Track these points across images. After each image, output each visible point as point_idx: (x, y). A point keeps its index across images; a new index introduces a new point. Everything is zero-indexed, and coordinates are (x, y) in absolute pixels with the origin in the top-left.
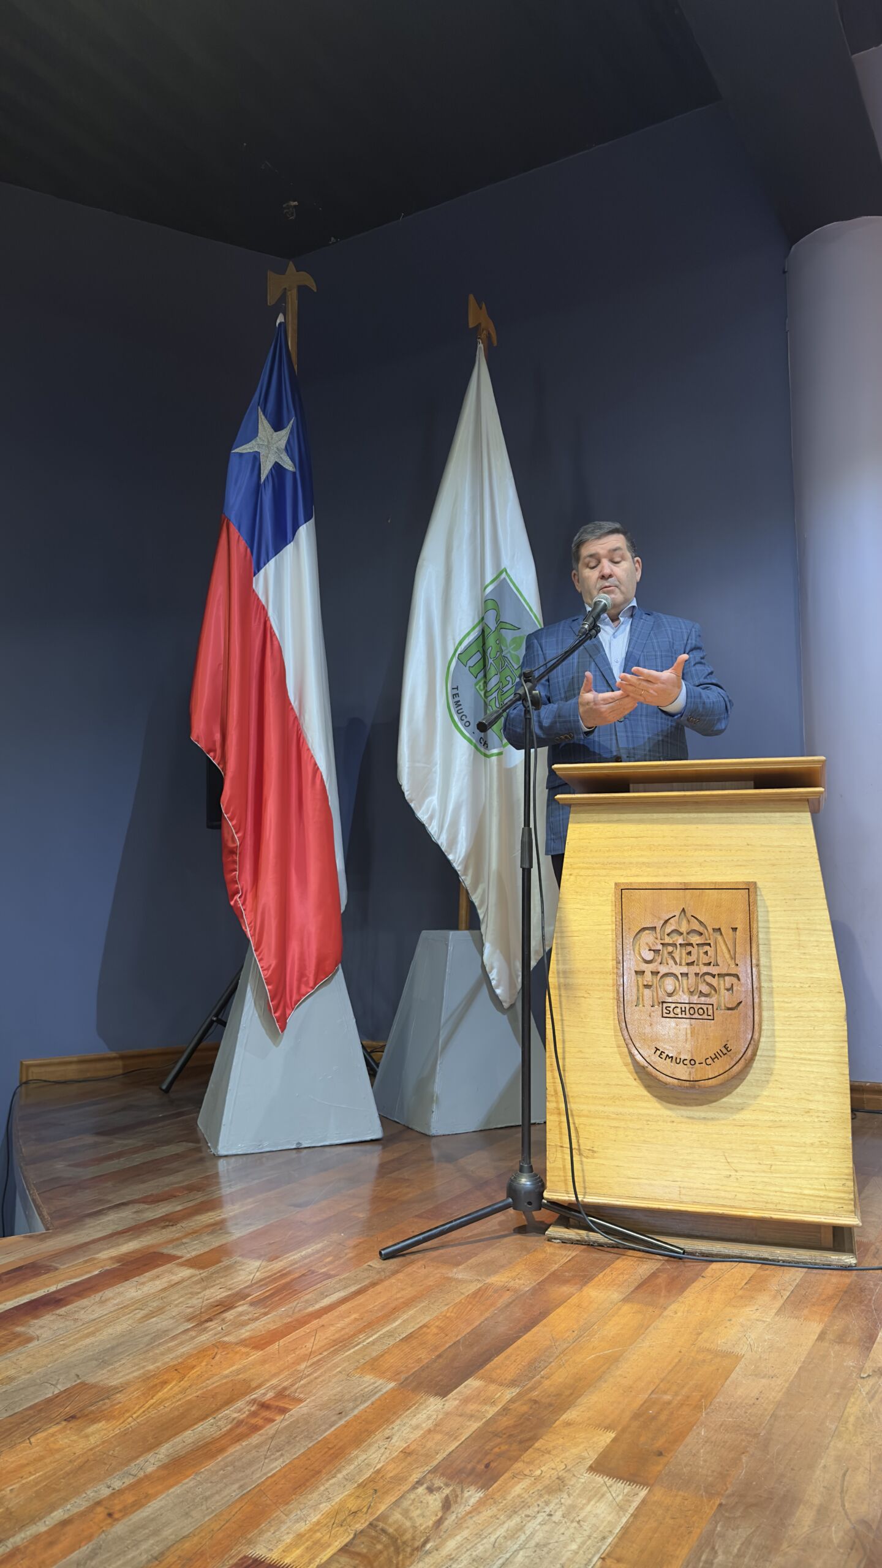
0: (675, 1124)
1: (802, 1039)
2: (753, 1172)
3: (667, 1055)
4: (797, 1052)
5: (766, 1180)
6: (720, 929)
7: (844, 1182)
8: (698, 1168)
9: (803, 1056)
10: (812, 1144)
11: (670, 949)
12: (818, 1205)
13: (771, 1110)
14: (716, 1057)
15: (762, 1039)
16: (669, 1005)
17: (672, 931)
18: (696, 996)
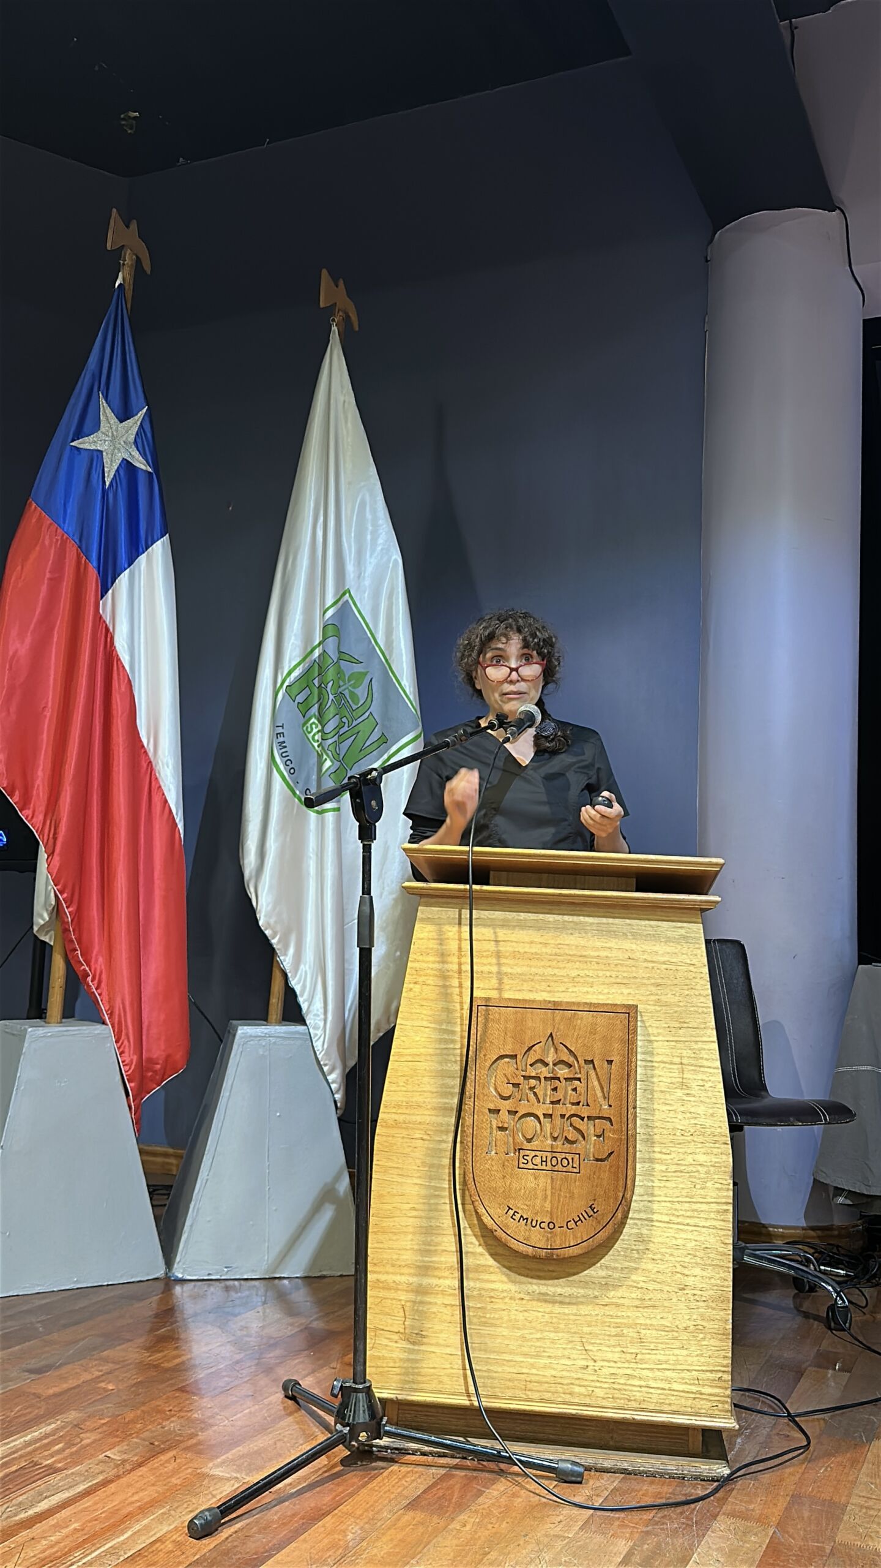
0: (524, 1302)
1: (680, 1200)
2: (615, 1362)
3: (522, 1216)
4: (674, 1215)
5: (629, 1372)
6: (592, 1061)
7: (720, 1375)
8: (549, 1357)
9: (680, 1220)
10: (686, 1328)
11: (533, 1082)
12: (689, 1403)
13: (639, 1286)
14: (580, 1219)
15: (634, 1198)
16: (528, 1153)
17: (536, 1062)
18: (559, 1143)
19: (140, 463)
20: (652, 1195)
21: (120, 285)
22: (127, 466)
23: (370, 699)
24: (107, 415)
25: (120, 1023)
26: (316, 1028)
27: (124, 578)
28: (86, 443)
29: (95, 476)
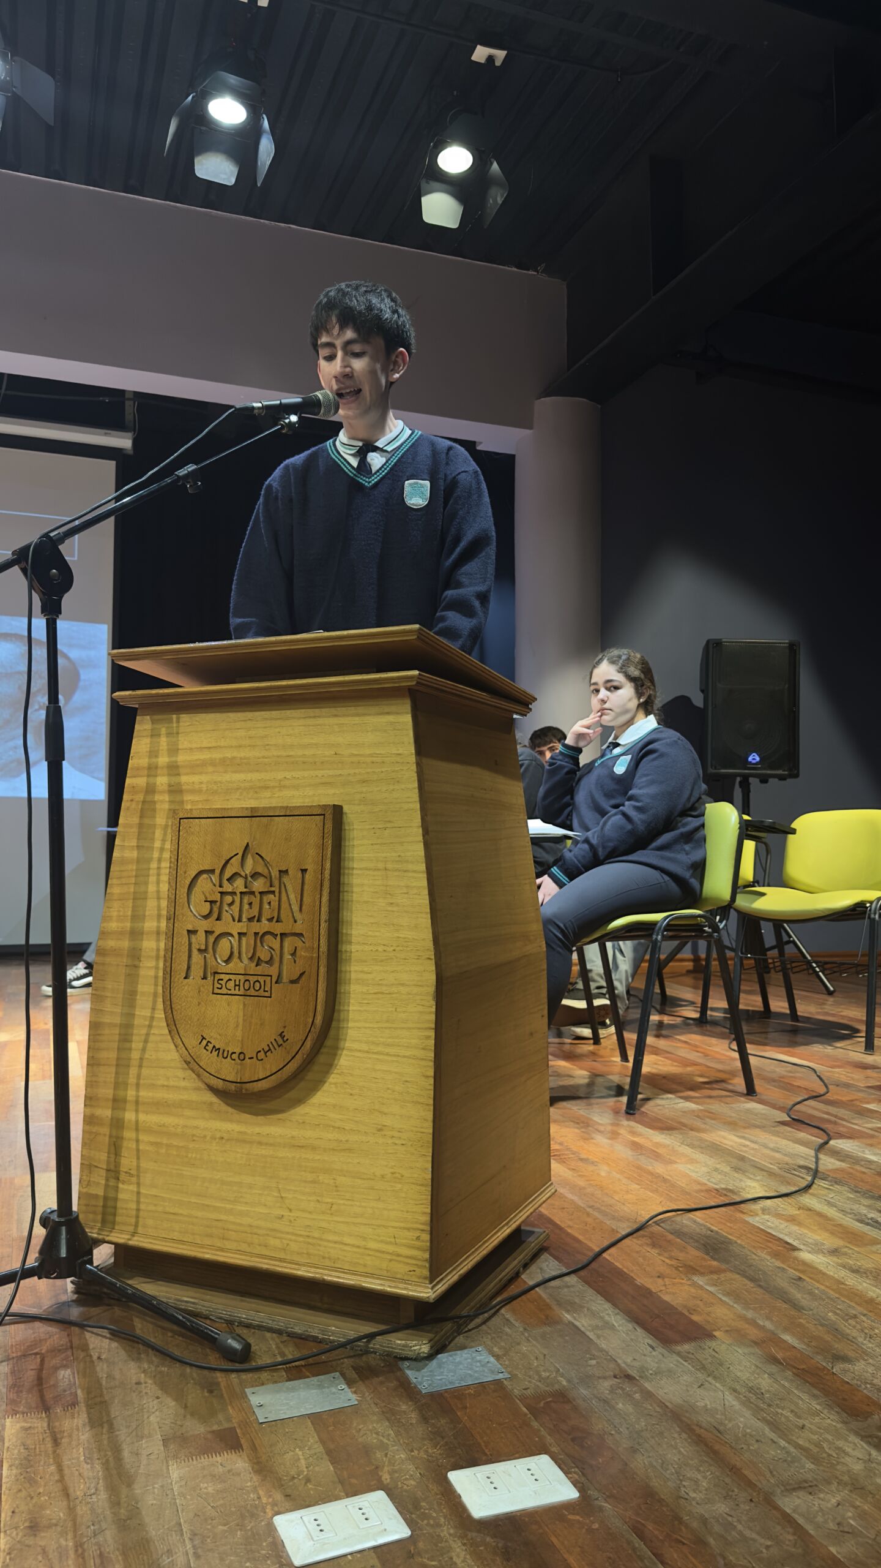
1: (380, 1025)
3: (214, 1047)
4: (373, 1043)
6: (287, 871)
7: (418, 1234)
10: (383, 1176)
11: (229, 898)
12: (383, 1265)
14: (270, 1049)
16: (222, 976)
17: (233, 875)
18: (253, 963)
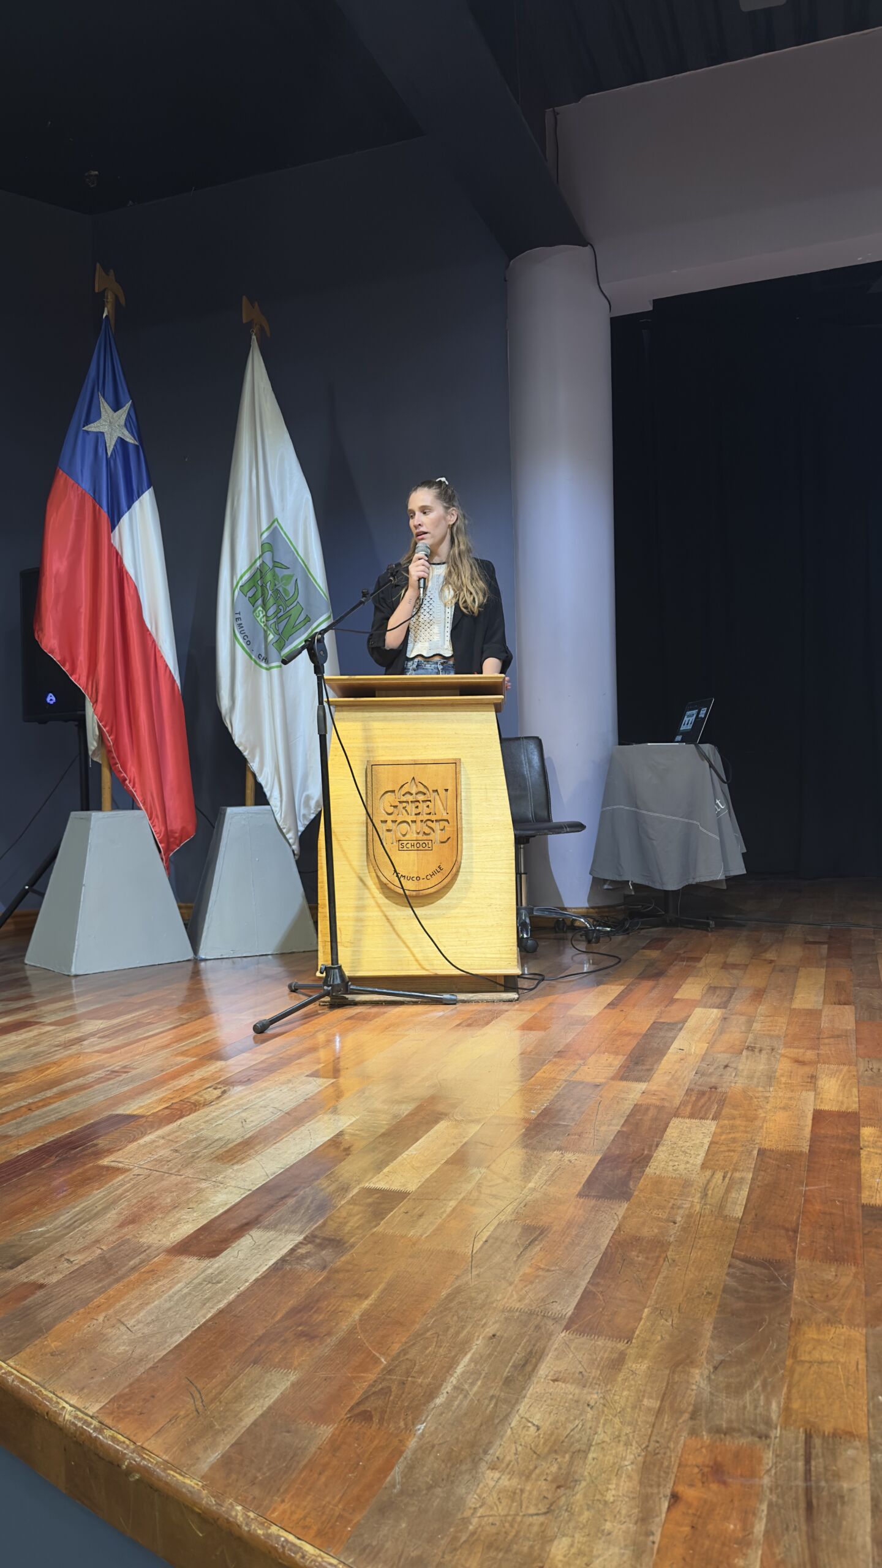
1: (489, 860)
3: (402, 875)
4: (484, 868)
5: (463, 950)
6: (437, 791)
7: (511, 947)
9: (488, 870)
10: (493, 926)
11: (404, 804)
12: (495, 963)
13: (467, 906)
14: (433, 874)
15: (463, 861)
16: (403, 842)
17: (406, 793)
18: (421, 835)
19: (130, 439)
20: (472, 859)
21: (107, 316)
22: (122, 442)
23: (296, 593)
24: (105, 408)
25: (151, 808)
26: (276, 806)
27: (125, 519)
28: (93, 428)
29: (100, 450)
